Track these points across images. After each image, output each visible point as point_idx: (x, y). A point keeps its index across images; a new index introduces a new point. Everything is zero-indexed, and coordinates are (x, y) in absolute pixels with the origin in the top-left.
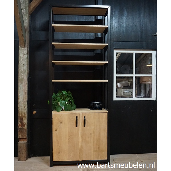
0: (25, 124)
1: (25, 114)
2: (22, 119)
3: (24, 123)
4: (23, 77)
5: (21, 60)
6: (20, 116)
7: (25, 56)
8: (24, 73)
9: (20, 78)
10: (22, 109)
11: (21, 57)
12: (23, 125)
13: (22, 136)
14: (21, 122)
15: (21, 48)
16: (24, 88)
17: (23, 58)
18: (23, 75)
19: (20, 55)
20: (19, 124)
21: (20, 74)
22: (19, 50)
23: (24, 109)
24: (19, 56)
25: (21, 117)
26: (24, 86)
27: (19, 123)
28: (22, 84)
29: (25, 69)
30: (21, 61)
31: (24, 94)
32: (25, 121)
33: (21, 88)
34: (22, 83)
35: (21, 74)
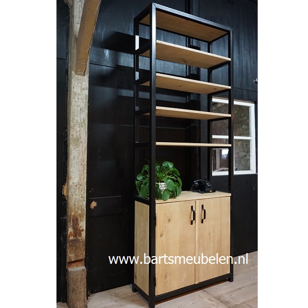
0: (83, 230)
1: (82, 210)
2: (76, 222)
3: (81, 229)
4: (80, 135)
5: (76, 99)
6: (73, 214)
7: (83, 92)
8: (82, 126)
9: (73, 135)
10: (76, 199)
11: (75, 93)
12: (77, 232)
13: (76, 256)
14: (74, 228)
15: (76, 76)
16: (80, 158)
17: (80, 97)
18: (80, 131)
19: (75, 90)
20: (69, 232)
21: (73, 129)
22: (73, 80)
23: (81, 199)
24: (72, 92)
25: (73, 217)
26: (81, 153)
27: (70, 230)
28: (77, 149)
29: (83, 119)
30: (76, 101)
31: (81, 168)
32: (83, 225)
33: (76, 156)
34: (78, 146)
35: (75, 128)
